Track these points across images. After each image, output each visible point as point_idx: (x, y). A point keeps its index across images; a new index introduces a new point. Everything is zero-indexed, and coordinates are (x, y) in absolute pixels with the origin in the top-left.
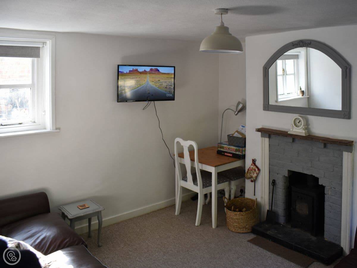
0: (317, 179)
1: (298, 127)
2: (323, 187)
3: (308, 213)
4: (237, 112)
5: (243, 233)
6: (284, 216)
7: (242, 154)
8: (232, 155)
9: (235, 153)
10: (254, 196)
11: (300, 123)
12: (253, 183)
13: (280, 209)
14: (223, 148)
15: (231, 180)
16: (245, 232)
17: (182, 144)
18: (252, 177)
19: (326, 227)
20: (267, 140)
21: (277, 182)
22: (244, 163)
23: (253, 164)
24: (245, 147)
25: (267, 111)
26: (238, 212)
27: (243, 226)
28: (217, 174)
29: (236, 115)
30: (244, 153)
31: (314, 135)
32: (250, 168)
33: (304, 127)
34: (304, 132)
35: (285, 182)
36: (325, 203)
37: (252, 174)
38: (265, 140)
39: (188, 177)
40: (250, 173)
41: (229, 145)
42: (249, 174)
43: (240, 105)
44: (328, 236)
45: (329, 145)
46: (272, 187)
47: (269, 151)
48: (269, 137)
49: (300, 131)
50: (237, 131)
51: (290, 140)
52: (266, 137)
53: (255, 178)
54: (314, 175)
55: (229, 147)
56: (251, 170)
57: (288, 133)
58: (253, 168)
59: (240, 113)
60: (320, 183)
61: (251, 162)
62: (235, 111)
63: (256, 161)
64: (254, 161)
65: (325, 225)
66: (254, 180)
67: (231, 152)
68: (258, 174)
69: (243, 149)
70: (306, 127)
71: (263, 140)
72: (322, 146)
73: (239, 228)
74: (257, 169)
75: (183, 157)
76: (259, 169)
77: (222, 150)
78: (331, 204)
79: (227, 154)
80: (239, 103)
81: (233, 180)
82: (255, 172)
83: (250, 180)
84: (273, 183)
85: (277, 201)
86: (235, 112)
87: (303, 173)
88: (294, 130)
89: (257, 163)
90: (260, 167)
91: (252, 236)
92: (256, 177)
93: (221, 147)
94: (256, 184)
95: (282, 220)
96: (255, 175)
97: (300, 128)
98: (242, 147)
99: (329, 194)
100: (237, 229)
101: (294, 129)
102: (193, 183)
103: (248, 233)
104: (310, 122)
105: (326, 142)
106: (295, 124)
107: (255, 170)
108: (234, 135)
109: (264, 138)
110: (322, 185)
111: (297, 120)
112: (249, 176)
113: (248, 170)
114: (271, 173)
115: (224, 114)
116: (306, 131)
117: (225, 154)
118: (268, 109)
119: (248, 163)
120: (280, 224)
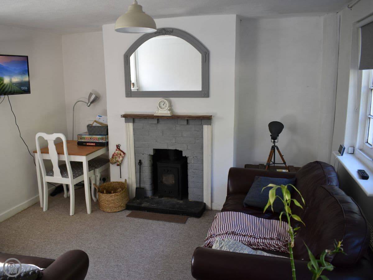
0: (181, 152)
1: (163, 109)
2: (186, 158)
3: (174, 182)
4: (89, 103)
5: (119, 212)
6: (151, 190)
7: (105, 142)
8: (95, 144)
9: (98, 141)
10: (120, 178)
11: (165, 104)
12: (119, 167)
13: (147, 185)
14: (84, 138)
15: (96, 168)
16: (121, 210)
17: (46, 139)
18: (118, 161)
19: (190, 190)
20: (131, 125)
21: (143, 161)
22: (108, 150)
23: (118, 149)
24: (107, 134)
25: (130, 98)
26: (113, 193)
27: (119, 205)
28: (87, 162)
29: (89, 106)
30: (107, 140)
31: (177, 114)
32: (115, 153)
33: (169, 108)
34: (169, 112)
35: (150, 161)
36: (188, 171)
37: (118, 158)
38: (129, 125)
39: (54, 171)
40: (116, 158)
41: (89, 135)
42: (114, 159)
43: (92, 96)
44: (192, 197)
45: (190, 122)
46: (138, 167)
47: (134, 135)
48: (134, 122)
49: (165, 112)
50: (95, 121)
51: (156, 121)
52: (130, 122)
53: (121, 162)
54: (177, 149)
55: (90, 136)
56: (117, 155)
57: (154, 115)
58: (118, 153)
59: (92, 104)
60: (184, 155)
61: (116, 148)
62: (87, 102)
63: (120, 146)
64: (118, 147)
65: (189, 189)
66: (120, 164)
67: (93, 141)
68: (123, 157)
69: (106, 137)
70: (170, 108)
71: (127, 125)
72: (185, 123)
73: (115, 208)
74: (122, 153)
75: (48, 153)
76: (124, 153)
77: (83, 141)
78: (195, 170)
79: (89, 144)
80: (91, 95)
81: (97, 168)
82: (121, 157)
83: (116, 164)
84: (140, 163)
85: (143, 178)
86: (88, 104)
87: (168, 149)
88: (159, 112)
89: (121, 148)
90: (125, 151)
91: (128, 212)
92: (122, 160)
93: (81, 139)
94: (121, 167)
95: (149, 194)
96: (121, 158)
97: (164, 110)
98: (105, 135)
99: (192, 163)
100: (113, 209)
101: (159, 110)
102: (61, 176)
103: (124, 210)
104: (173, 104)
105: (188, 119)
106: (160, 107)
107: (120, 154)
108: (94, 125)
109: (128, 123)
110: (185, 156)
111: (161, 102)
112: (115, 161)
113: (113, 155)
114: (136, 154)
115: (75, 107)
116: (171, 111)
117: (88, 144)
118: (131, 95)
119: (112, 149)
120: (148, 198)
